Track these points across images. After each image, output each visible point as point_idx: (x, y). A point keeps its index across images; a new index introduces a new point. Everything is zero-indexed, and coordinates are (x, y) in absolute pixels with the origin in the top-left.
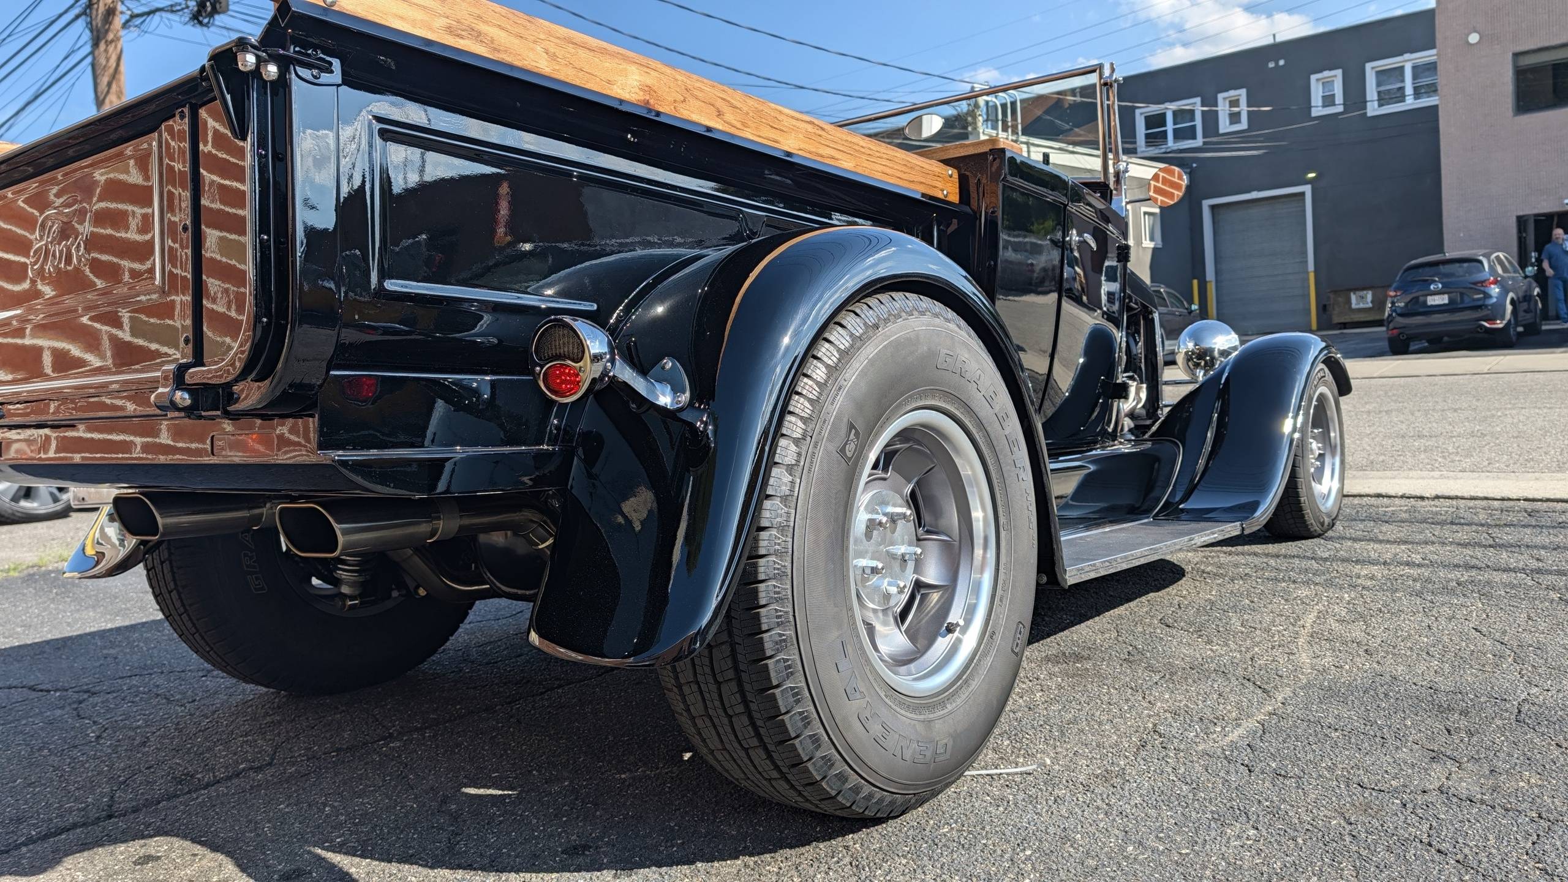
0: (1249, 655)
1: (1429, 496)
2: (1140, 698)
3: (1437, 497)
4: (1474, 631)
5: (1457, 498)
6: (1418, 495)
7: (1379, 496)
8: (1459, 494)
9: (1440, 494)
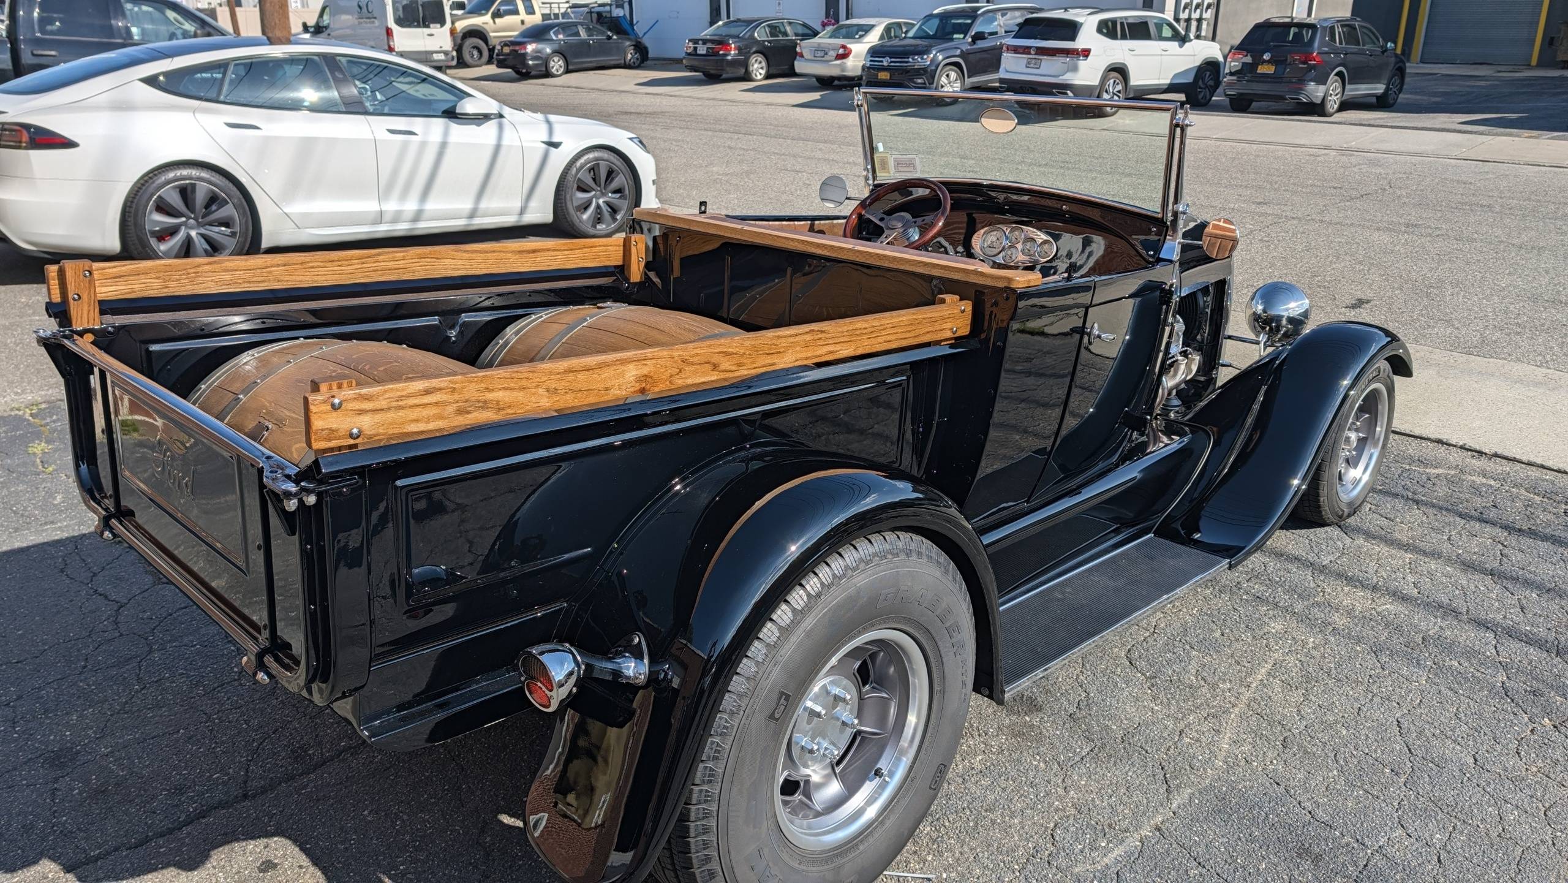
0: (1181, 726)
1: (1487, 451)
2: (1060, 781)
3: (1496, 455)
4: (1395, 723)
5: (1514, 460)
6: (1478, 448)
7: (1439, 441)
8: (1518, 457)
9: (1500, 452)
